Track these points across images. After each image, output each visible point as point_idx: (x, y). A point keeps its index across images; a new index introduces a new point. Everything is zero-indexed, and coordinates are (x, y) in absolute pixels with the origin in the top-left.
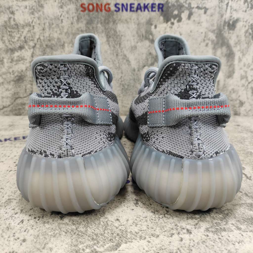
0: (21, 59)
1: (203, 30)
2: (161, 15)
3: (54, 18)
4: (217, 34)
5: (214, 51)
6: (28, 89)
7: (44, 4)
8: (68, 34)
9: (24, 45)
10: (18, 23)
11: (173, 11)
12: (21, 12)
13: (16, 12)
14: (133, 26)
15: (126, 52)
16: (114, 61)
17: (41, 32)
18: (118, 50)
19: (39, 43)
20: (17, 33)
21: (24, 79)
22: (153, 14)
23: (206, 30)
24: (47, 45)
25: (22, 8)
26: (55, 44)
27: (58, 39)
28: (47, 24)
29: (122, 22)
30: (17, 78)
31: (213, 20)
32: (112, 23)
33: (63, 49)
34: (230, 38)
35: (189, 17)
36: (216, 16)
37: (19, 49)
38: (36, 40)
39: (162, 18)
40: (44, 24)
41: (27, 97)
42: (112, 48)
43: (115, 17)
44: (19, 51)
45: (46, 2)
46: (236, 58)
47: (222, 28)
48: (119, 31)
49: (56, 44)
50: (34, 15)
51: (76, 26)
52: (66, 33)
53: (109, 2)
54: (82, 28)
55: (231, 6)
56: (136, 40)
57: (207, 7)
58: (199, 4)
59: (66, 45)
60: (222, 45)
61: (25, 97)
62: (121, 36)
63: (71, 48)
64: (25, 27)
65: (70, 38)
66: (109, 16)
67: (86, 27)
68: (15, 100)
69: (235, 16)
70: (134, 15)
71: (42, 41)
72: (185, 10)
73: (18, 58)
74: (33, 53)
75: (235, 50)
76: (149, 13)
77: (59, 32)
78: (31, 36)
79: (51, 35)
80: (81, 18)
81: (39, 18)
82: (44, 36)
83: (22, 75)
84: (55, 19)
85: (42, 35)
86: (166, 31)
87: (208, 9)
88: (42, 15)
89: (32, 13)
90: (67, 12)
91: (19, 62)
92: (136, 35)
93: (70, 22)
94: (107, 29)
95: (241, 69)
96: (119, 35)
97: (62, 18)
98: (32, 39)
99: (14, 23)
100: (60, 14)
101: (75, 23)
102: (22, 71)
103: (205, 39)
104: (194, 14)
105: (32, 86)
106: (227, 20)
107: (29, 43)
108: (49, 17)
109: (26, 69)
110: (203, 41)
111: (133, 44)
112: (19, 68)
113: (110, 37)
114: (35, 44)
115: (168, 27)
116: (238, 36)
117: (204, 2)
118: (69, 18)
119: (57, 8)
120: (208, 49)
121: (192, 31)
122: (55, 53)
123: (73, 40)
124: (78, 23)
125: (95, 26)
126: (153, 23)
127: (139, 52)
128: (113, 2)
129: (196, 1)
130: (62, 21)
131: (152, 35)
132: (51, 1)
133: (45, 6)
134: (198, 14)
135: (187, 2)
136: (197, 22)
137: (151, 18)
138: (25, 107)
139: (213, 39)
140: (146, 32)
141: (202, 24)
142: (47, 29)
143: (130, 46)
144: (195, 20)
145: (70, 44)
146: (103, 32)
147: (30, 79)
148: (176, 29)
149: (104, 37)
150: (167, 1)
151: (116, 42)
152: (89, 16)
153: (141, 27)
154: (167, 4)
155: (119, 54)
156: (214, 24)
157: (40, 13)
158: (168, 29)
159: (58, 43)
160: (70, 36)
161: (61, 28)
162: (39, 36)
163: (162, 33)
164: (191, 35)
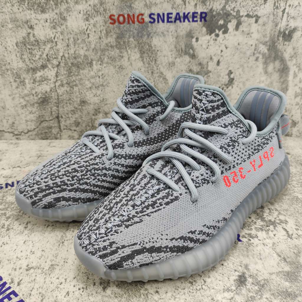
0: (44, 79)
1: (253, 42)
2: (204, 26)
3: (79, 32)
4: (270, 46)
5: (265, 66)
6: (54, 111)
8: (96, 50)
9: (47, 63)
10: (38, 39)
11: (219, 21)
12: (40, 26)
13: (35, 26)
14: (171, 39)
15: (162, 70)
17: (65, 48)
18: (153, 67)
19: (63, 61)
20: (38, 50)
21: (49, 101)
22: (194, 24)
23: (257, 42)
24: (72, 64)
25: (42, 21)
26: (81, 61)
27: (85, 56)
28: (72, 39)
29: (157, 35)
30: (41, 100)
31: (265, 30)
32: (146, 36)
33: (91, 67)
34: (285, 51)
35: (237, 28)
36: (270, 26)
37: (41, 69)
38: (60, 58)
39: (204, 29)
40: (68, 40)
41: (53, 120)
42: (147, 65)
43: (149, 29)
44: (42, 71)
45: (69, 14)
46: (291, 73)
47: (276, 39)
48: (155, 45)
50: (57, 30)
51: (105, 41)
52: (93, 50)
53: (143, 12)
54: (112, 43)
55: (288, 13)
56: (173, 55)
57: (259, 15)
58: (250, 12)
59: (94, 62)
60: (275, 59)
61: (51, 120)
62: (156, 51)
63: (100, 66)
64: (46, 43)
65: (98, 54)
66: (143, 29)
67: (116, 41)
68: (40, 124)
69: (293, 24)
70: (172, 26)
71: (67, 58)
72: (232, 18)
73: (41, 78)
74: (57, 72)
75: (290, 64)
77: (85, 48)
78: (54, 53)
79: (77, 52)
80: (111, 31)
81: (62, 33)
82: (69, 54)
83: (46, 97)
84: (80, 33)
85: (66, 52)
86: (209, 44)
87: (260, 17)
88: (65, 29)
89: (54, 28)
90: (94, 26)
91: (42, 83)
92: (175, 50)
93: (97, 37)
94: (141, 43)
95: (296, 85)
96: (154, 50)
97: (88, 32)
98: (55, 56)
99: (34, 39)
100: (86, 28)
101: (104, 37)
102: (46, 92)
103: (256, 52)
104: (243, 24)
105: (57, 109)
106: (282, 30)
107: (52, 62)
108: (73, 31)
109: (51, 90)
110: (252, 54)
111: (171, 60)
112: (42, 89)
113: (144, 52)
114: (59, 63)
115: (212, 39)
116: (294, 49)
117: (255, 8)
118: (97, 32)
119: (83, 21)
120: (258, 63)
121: (240, 44)
122: (81, 72)
123: (102, 57)
124: (107, 38)
125: (127, 41)
126: (194, 35)
127: (178, 69)
128: (146, 12)
129: (246, 8)
130: (88, 36)
131: (192, 50)
132: (75, 13)
133: (68, 18)
134: (248, 23)
135: (236, 10)
136: (247, 33)
137: (192, 29)
138: (51, 131)
139: (265, 52)
140: (185, 46)
141: (252, 35)
142: (72, 45)
143: (167, 62)
144: (244, 30)
145: (98, 61)
146: (135, 47)
147: (56, 101)
148: (221, 42)
149: (137, 53)
150: (211, 9)
151: (151, 58)
152: (120, 29)
153: (179, 40)
154: (211, 12)
155: (154, 72)
156: (266, 35)
157: (62, 27)
158: (212, 42)
159: (84, 60)
160: (98, 53)
161: (88, 44)
162: (63, 53)
163: (204, 46)
164: (239, 48)
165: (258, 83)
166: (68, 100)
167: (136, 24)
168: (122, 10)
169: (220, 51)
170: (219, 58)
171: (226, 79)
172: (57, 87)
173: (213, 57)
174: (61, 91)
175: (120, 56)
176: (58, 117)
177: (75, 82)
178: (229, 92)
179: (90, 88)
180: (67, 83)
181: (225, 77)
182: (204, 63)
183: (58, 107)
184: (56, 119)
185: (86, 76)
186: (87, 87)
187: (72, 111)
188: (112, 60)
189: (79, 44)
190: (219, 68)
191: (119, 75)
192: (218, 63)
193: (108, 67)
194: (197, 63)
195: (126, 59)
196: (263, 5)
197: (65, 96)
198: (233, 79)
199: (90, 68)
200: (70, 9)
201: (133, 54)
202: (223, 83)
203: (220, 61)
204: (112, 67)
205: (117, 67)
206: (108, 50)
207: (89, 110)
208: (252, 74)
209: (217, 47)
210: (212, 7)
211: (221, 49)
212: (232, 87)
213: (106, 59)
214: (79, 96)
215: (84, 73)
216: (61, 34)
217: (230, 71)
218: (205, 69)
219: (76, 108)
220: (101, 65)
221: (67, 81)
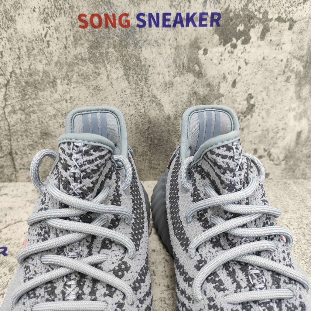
1: (283, 56)
2: (216, 32)
3: (34, 39)
4: (307, 62)
5: (298, 89)
6: (5, 146)
7: (15, 16)
8: (60, 64)
11: (237, 25)
14: (168, 51)
15: (155, 92)
16: (136, 104)
17: (15, 61)
18: (142, 88)
19: (14, 78)
22: (202, 30)
23: (289, 56)
24: (26, 83)
26: (39, 79)
27: (45, 72)
28: (24, 48)
29: (149, 44)
31: (302, 39)
32: (133, 46)
33: (53, 87)
35: (263, 36)
38: (8, 74)
39: (216, 37)
40: (19, 49)
41: (5, 158)
42: (134, 86)
43: (137, 36)
45: (18, 12)
48: (145, 59)
49: (41, 79)
51: (73, 52)
52: (56, 63)
53: (127, 12)
54: (83, 55)
56: (172, 73)
57: (295, 18)
58: (282, 14)
59: (59, 81)
61: (1, 157)
62: (147, 66)
63: (67, 86)
65: (63, 70)
66: (128, 36)
67: (90, 52)
70: (170, 33)
71: (18, 75)
72: (257, 22)
74: (6, 94)
76: (195, 28)
77: (44, 62)
79: (32, 66)
80: (81, 38)
84: (36, 40)
85: (17, 66)
86: (223, 58)
87: (296, 21)
88: (13, 33)
90: (56, 30)
92: (174, 65)
93: (62, 46)
94: (125, 55)
96: (144, 66)
97: (48, 38)
100: (44, 33)
101: (71, 46)
103: (287, 70)
104: (271, 30)
105: (9, 142)
108: (25, 37)
110: (282, 73)
111: (167, 79)
113: (130, 68)
115: (227, 51)
117: (290, 9)
118: (60, 39)
119: (39, 23)
120: (288, 84)
121: (266, 58)
122: (40, 94)
123: (69, 73)
124: (75, 47)
125: (104, 52)
126: (201, 45)
127: (178, 92)
128: (133, 10)
129: (277, 7)
130: (48, 44)
131: (198, 65)
132: (27, 11)
133: (17, 18)
134: (279, 29)
135: (262, 11)
136: (276, 43)
137: (199, 37)
138: (3, 171)
139: (299, 70)
140: (189, 60)
141: (283, 47)
142: (24, 57)
143: (162, 81)
144: (272, 40)
145: (64, 80)
146: (117, 61)
147: (6, 132)
148: (239, 55)
149: (120, 68)
150: (227, 9)
151: (140, 77)
152: (93, 34)
153: (180, 52)
154: (227, 13)
155: (144, 95)
156: (303, 46)
157: (9, 31)
158: (226, 55)
159: (44, 78)
160: (63, 68)
161: (48, 56)
162: (13, 68)
163: (215, 61)
164: (264, 64)
165: (287, 111)
166: (24, 132)
167: (117, 28)
168: (96, 7)
169: (238, 68)
170: (235, 78)
171: (244, 105)
172: (7, 114)
173: (228, 76)
174: (13, 119)
175: (96, 73)
176: (10, 154)
177: (33, 107)
178: (247, 122)
179: (55, 115)
180: (20, 109)
181: (242, 103)
182: (214, 84)
183: (10, 140)
184: (9, 156)
185: (47, 99)
186: (50, 114)
187: (30, 145)
188: (84, 78)
189: (35, 55)
190: (234, 90)
191: (95, 99)
192: (234, 84)
193: (78, 89)
194: (205, 84)
195: (104, 77)
196: (302, 4)
197: (18, 126)
198: (253, 106)
199: (52, 89)
200: (20, 5)
201: (114, 70)
202: (239, 110)
203: (237, 81)
204: (84, 88)
205: (92, 88)
206: (78, 64)
207: (54, 144)
208: (279, 99)
209: (233, 63)
210: (229, 6)
211: (238, 64)
212: (252, 117)
213: (75, 77)
214: (39, 126)
215: (45, 96)
216: (8, 41)
217: (250, 94)
218: (215, 92)
219: (36, 142)
220: (68, 84)
221: (20, 106)
